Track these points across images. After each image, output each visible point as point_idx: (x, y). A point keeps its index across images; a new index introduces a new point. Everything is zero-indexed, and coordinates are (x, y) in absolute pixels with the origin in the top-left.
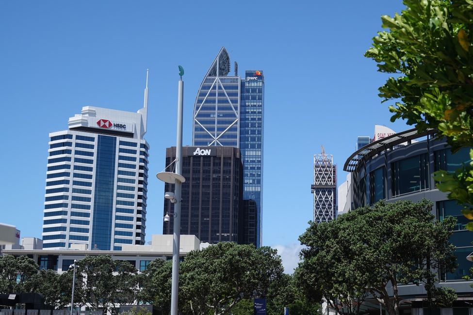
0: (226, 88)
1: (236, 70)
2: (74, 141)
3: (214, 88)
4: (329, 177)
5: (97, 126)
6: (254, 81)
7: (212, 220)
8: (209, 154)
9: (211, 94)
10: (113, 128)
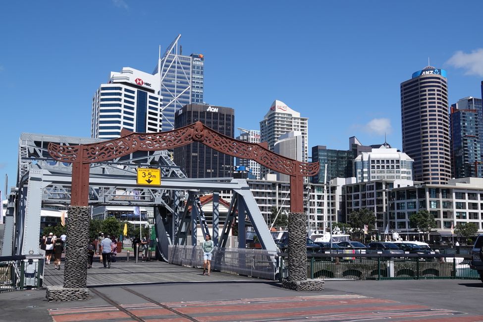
0: (182, 63)
2: (123, 92)
3: (175, 62)
6: (198, 61)
8: (217, 111)
9: (172, 67)
10: (144, 86)
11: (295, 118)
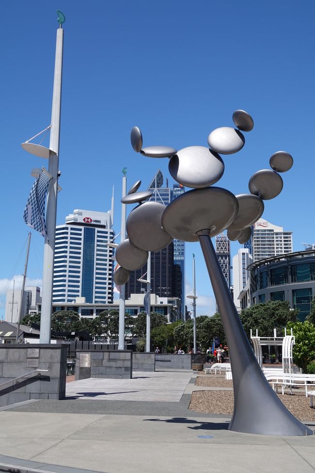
0: (161, 195)
1: (167, 184)
2: (69, 231)
3: (154, 195)
5: (83, 222)
6: (179, 190)
7: (155, 279)
10: (93, 223)
11: (277, 234)
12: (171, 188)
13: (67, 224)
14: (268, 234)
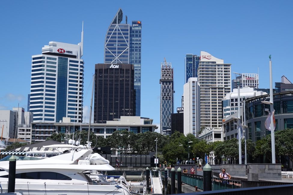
0: (122, 30)
1: (127, 20)
3: (116, 30)
4: (170, 75)
5: (57, 52)
6: (137, 26)
7: (120, 102)
8: (118, 68)
9: (114, 34)
10: (66, 53)
11: (218, 65)
12: (130, 24)
13: (43, 54)
14: (211, 65)
